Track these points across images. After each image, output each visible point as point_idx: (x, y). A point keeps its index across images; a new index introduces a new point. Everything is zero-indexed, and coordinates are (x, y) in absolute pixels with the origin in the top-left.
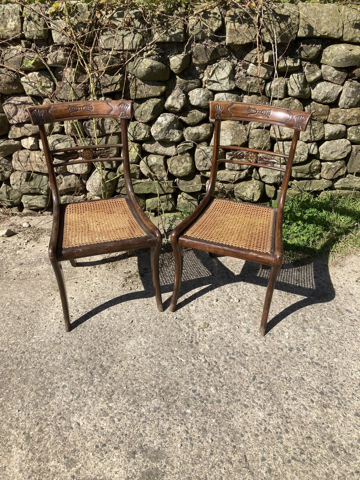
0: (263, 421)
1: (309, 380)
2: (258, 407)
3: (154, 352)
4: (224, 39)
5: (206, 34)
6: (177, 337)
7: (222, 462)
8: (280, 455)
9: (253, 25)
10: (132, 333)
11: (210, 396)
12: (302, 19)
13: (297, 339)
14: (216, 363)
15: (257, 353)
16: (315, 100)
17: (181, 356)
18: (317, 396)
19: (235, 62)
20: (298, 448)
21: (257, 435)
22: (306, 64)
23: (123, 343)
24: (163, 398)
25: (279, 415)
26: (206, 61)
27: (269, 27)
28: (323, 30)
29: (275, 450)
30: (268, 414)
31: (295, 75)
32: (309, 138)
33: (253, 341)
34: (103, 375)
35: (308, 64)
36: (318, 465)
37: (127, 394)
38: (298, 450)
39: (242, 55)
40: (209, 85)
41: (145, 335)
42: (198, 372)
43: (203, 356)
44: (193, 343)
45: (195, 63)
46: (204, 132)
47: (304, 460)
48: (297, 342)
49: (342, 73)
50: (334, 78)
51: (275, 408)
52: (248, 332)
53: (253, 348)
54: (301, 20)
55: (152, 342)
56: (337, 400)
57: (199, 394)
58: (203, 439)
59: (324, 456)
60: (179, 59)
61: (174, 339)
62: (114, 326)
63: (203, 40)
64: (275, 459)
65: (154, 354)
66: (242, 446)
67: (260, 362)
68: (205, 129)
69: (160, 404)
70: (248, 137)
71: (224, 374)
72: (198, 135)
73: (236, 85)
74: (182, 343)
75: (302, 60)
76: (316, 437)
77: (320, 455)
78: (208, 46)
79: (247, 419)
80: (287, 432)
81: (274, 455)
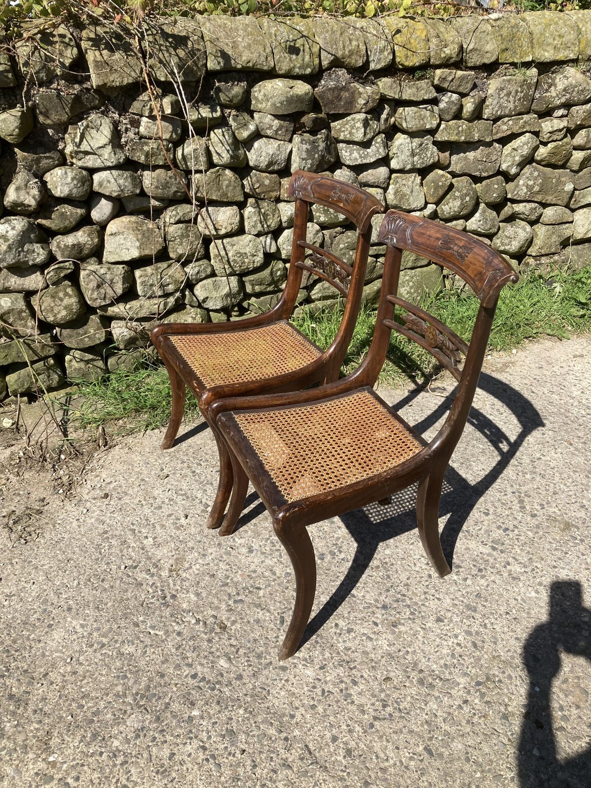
0: (316, 682)
1: (362, 594)
2: (303, 663)
3: (104, 635)
4: (88, 78)
5: (54, 70)
6: (136, 598)
7: (275, 772)
8: (356, 722)
9: (132, 54)
10: (53, 618)
11: (222, 675)
12: (208, 42)
13: (325, 538)
14: (215, 617)
15: (274, 580)
16: (256, 168)
17: (153, 627)
18: (379, 615)
19: (116, 116)
20: (378, 700)
21: (313, 707)
22: (230, 113)
23: (40, 641)
24: (146, 709)
25: (336, 663)
26: (65, 118)
27: (161, 55)
28: (244, 58)
29: (346, 718)
30: (321, 668)
31: (218, 131)
32: (259, 227)
33: (262, 562)
34: (19, 711)
35: (234, 112)
36: (412, 713)
37: (77, 727)
38: (377, 703)
39: (124, 105)
40: (80, 160)
41: (78, 614)
42: (192, 643)
43: (191, 614)
44: (166, 599)
45: (44, 124)
46: (88, 241)
47: (391, 715)
48: (327, 542)
49: (286, 124)
50: (276, 131)
51: (327, 655)
52: (251, 551)
53: (266, 574)
54: (208, 44)
55: (95, 621)
56: (408, 610)
57: (204, 679)
58: (233, 748)
59: (415, 696)
60: (13, 118)
61: (133, 603)
62: (13, 618)
63: (51, 82)
64: (350, 731)
65: (105, 640)
66: (297, 733)
67: (283, 592)
68: (89, 235)
69: (144, 721)
70: (165, 240)
71: (233, 631)
72: (78, 247)
73: (126, 155)
74: (149, 605)
75: (223, 107)
76: (397, 674)
77: (409, 698)
78: (62, 91)
79: (292, 689)
80: (355, 683)
81: (348, 726)
